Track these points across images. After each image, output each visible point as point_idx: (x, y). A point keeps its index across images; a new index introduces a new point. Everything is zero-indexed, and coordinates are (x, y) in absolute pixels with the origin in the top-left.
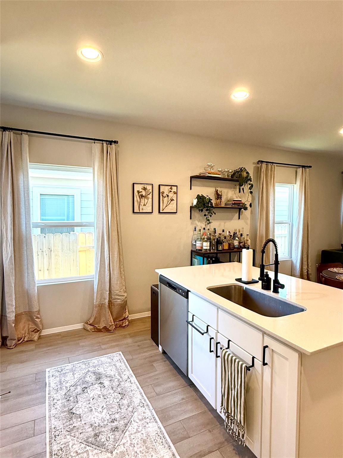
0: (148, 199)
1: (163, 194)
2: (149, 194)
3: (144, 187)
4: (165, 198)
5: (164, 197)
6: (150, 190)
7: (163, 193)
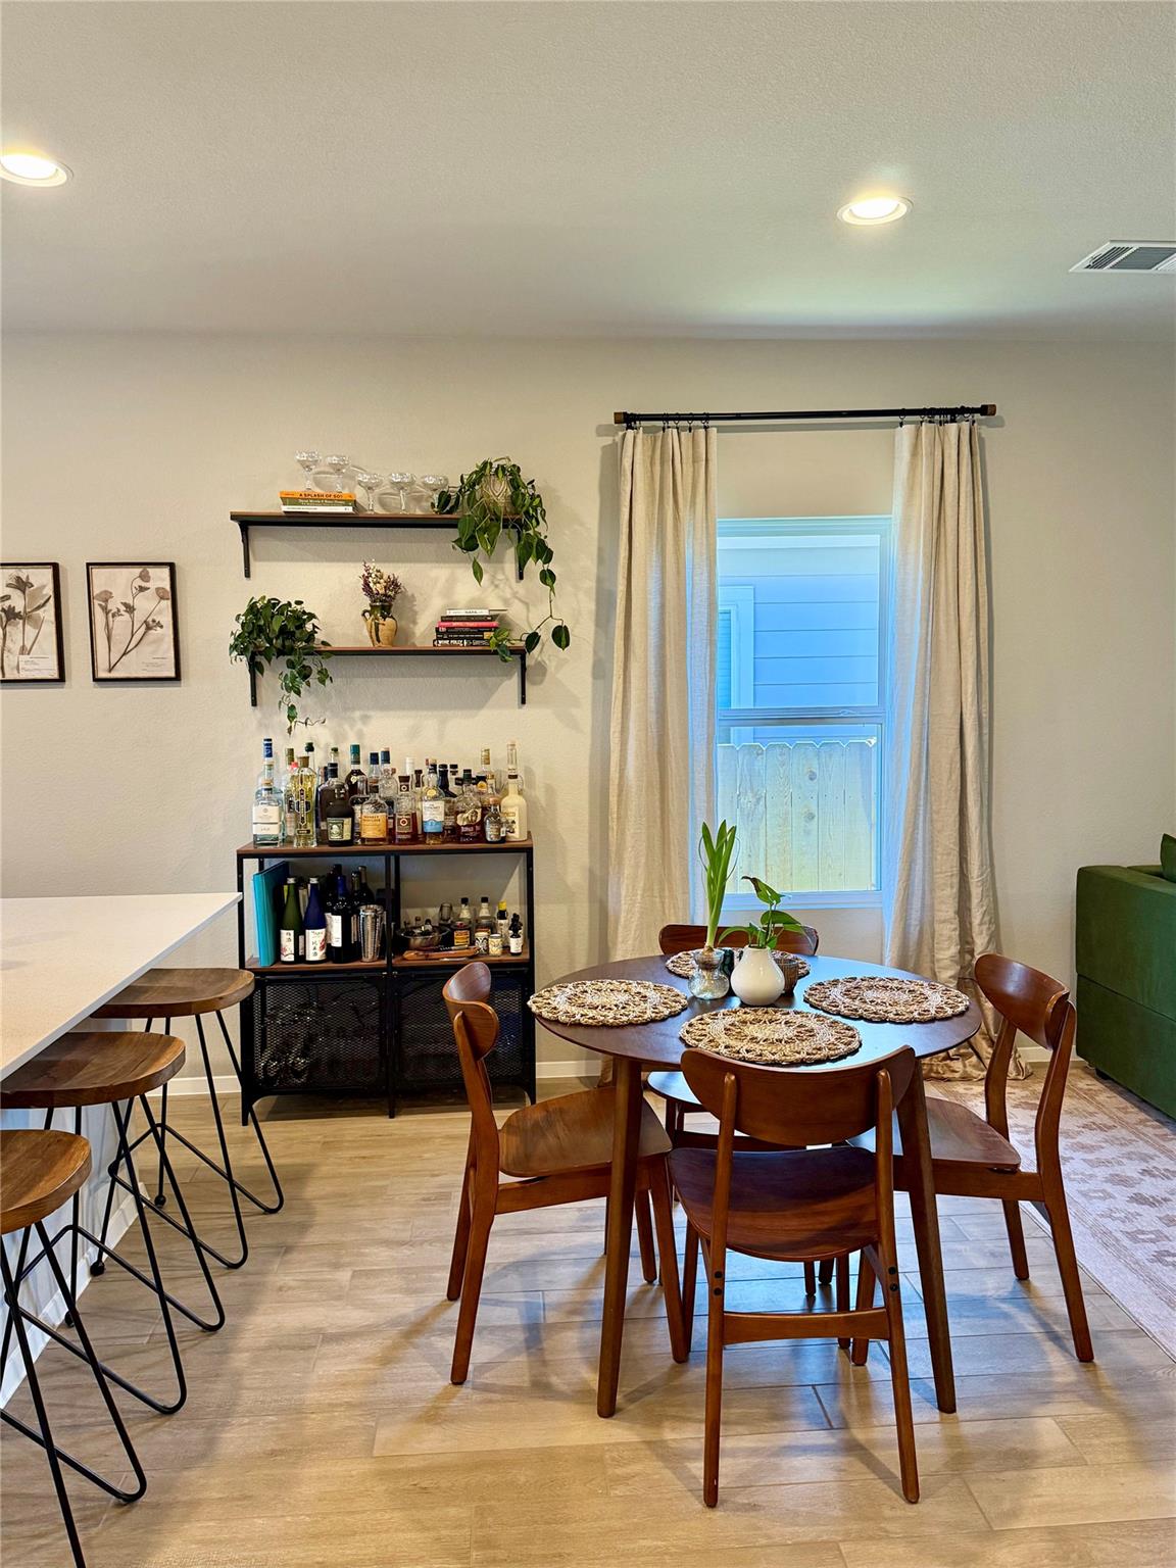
0: (38, 624)
1: (106, 601)
2: (44, 605)
3: (19, 578)
4: (118, 618)
5: (113, 616)
6: (44, 587)
7: (107, 597)
